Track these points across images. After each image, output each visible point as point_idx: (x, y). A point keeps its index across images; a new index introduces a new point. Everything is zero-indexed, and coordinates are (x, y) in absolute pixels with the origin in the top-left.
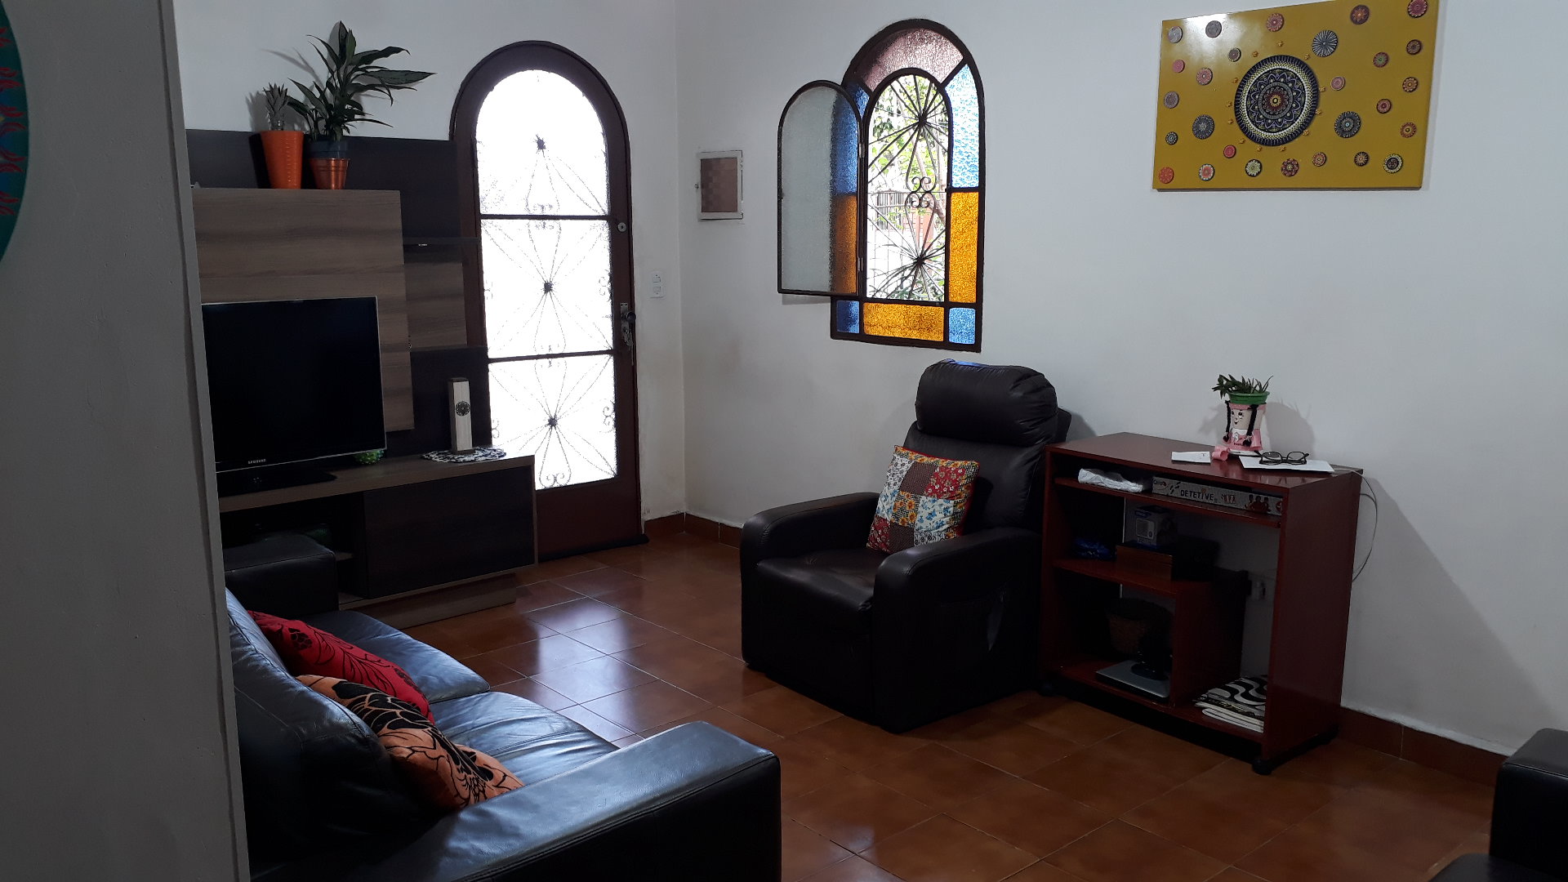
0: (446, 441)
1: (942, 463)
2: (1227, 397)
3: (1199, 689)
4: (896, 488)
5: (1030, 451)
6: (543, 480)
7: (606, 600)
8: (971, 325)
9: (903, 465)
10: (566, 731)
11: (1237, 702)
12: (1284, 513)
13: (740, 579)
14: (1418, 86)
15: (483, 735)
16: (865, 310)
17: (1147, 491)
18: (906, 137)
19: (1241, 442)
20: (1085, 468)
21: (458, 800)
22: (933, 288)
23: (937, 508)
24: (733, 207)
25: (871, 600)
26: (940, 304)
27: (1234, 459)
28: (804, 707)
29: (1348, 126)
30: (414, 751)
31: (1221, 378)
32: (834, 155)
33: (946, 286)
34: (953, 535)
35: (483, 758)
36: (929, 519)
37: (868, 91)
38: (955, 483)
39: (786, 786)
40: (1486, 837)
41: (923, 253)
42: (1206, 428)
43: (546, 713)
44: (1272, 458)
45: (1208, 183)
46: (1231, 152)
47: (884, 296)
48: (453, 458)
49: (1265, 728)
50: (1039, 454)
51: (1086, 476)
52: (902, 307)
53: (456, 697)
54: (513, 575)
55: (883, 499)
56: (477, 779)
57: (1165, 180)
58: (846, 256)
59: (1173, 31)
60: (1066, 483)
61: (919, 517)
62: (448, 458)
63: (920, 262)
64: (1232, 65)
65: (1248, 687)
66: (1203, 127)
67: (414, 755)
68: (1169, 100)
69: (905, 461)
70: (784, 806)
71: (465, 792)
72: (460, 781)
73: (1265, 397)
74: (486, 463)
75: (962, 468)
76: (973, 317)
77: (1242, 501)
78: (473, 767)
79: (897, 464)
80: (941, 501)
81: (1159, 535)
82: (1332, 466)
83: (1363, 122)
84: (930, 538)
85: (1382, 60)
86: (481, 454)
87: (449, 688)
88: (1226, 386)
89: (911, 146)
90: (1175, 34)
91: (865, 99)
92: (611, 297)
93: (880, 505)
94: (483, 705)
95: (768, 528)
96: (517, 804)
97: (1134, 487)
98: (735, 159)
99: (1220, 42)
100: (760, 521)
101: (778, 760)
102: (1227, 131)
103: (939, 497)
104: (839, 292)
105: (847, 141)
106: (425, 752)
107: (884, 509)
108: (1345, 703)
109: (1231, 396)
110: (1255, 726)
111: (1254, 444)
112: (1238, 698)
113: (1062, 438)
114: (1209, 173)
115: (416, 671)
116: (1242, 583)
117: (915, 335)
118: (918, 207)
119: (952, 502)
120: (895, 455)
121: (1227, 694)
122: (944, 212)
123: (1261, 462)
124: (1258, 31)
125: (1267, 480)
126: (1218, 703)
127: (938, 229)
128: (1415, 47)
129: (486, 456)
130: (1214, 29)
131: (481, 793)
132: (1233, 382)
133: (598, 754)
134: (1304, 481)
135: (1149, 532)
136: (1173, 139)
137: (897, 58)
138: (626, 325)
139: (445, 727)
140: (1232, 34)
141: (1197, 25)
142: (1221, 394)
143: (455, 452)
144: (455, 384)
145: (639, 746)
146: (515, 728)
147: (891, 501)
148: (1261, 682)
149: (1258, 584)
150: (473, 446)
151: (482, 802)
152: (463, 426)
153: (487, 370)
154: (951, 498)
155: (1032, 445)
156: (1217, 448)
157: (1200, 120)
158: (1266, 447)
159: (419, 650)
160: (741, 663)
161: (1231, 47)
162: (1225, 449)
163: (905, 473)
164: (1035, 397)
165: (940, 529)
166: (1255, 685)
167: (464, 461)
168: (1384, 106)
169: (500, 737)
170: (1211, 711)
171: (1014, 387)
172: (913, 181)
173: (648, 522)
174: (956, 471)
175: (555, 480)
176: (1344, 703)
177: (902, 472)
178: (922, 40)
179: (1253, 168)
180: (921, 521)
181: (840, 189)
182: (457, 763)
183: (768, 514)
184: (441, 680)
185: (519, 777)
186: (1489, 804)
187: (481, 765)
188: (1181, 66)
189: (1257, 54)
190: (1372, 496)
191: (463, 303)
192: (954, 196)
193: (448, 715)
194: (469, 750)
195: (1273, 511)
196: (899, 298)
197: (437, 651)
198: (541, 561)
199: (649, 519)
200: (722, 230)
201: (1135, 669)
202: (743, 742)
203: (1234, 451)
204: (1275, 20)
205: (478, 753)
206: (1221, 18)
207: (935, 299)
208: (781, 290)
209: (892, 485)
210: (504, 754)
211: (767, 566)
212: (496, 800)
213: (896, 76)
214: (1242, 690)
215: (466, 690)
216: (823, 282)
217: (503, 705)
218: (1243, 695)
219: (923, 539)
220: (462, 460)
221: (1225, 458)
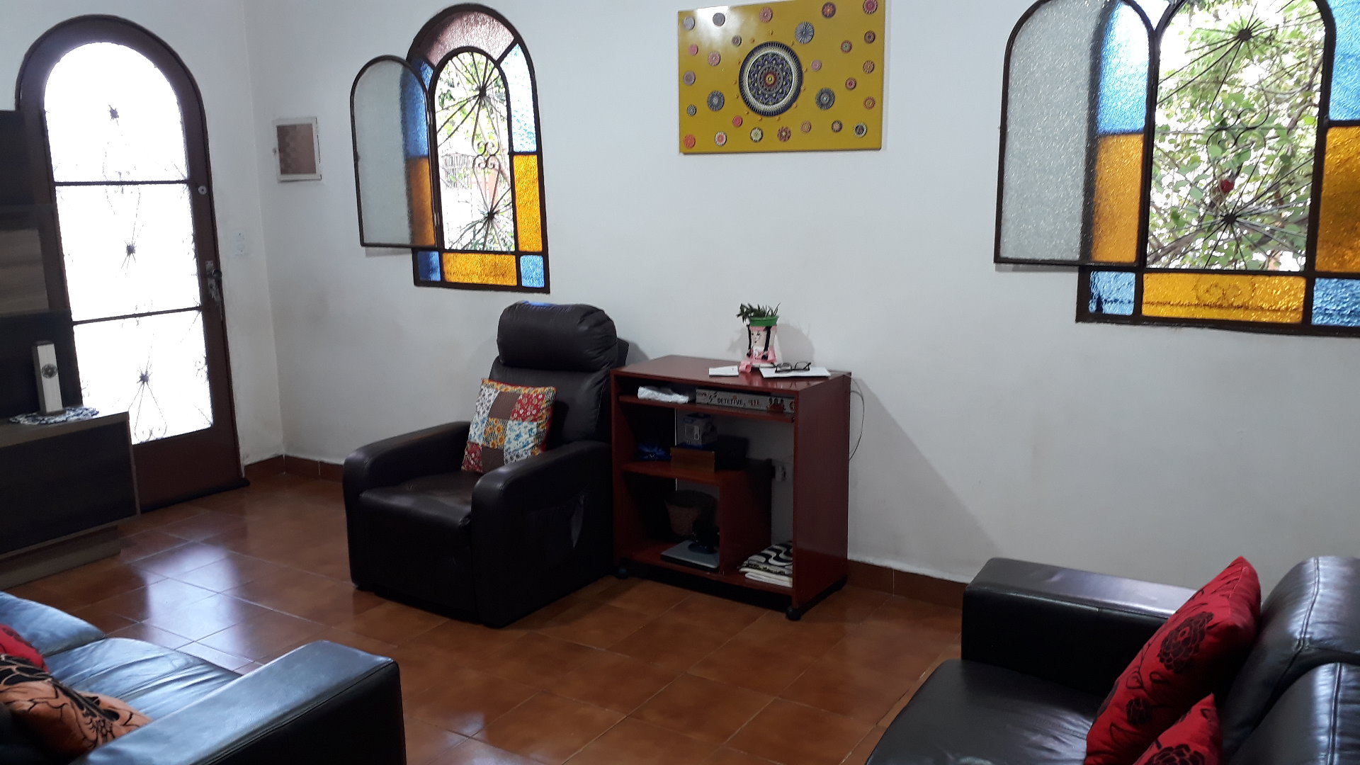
0: (34, 404)
1: (524, 391)
2: (747, 321)
3: (740, 558)
4: (485, 415)
5: (599, 375)
6: (139, 434)
7: (213, 543)
8: (540, 271)
9: (491, 395)
10: (188, 666)
11: (770, 564)
12: (796, 410)
13: (344, 511)
14: (874, 67)
15: (103, 680)
16: (444, 260)
17: (692, 401)
18: (468, 108)
19: (761, 356)
20: (643, 386)
21: (85, 744)
22: (502, 239)
23: (523, 430)
24: (312, 169)
25: (469, 516)
26: (512, 253)
27: (756, 371)
28: (414, 619)
29: (826, 100)
30: (35, 703)
31: (742, 307)
32: (404, 122)
33: (516, 237)
34: (538, 452)
35: (107, 700)
36: (517, 440)
37: (431, 65)
38: (536, 407)
39: (405, 688)
40: (958, 648)
41: (492, 209)
42: (733, 347)
43: (167, 652)
44: (785, 367)
45: (723, 148)
46: (739, 122)
47: (460, 248)
48: (43, 420)
49: (794, 583)
50: (605, 377)
51: (644, 393)
52: (478, 256)
53: (70, 648)
54: (116, 528)
55: (474, 426)
56: (104, 721)
57: (689, 145)
58: (423, 213)
59: (687, 20)
60: (627, 399)
61: (507, 438)
62: (38, 420)
63: (490, 216)
64: (734, 50)
65: (778, 552)
66: (715, 101)
67: (36, 706)
68: (687, 79)
69: (491, 391)
70: (405, 704)
71: (92, 735)
72: (86, 725)
73: (776, 320)
74: (79, 423)
75: (543, 393)
76: (541, 263)
77: (764, 403)
78: (99, 710)
79: (484, 395)
80: (525, 423)
81: (704, 436)
82: (830, 371)
83: (836, 97)
84: (518, 456)
85: (847, 47)
86: (72, 413)
87: (63, 640)
88: (746, 312)
89: (473, 115)
90: (689, 23)
91: (428, 74)
92: (196, 256)
93: (472, 432)
94: (99, 652)
95: (368, 461)
96: (147, 738)
97: (681, 399)
98: (310, 127)
99: (725, 30)
100: (360, 456)
101: (397, 665)
102: (734, 105)
103: (523, 420)
104: (418, 244)
105: (415, 110)
106: (47, 702)
107: (476, 435)
108: (851, 556)
109: (751, 321)
110: (786, 582)
111: (770, 358)
112: (771, 561)
113: (622, 362)
114: (722, 139)
115: (24, 629)
116: (768, 469)
117: (491, 281)
118: (484, 168)
119: (535, 423)
120: (482, 387)
121: (763, 560)
122: (508, 173)
123: (776, 372)
124: (753, 21)
125: (781, 386)
126: (756, 567)
127: (504, 187)
128: (871, 37)
129: (78, 415)
130: (719, 20)
131: (109, 733)
132: (752, 310)
133: (224, 681)
134: (808, 384)
135: (694, 434)
136: (693, 111)
137: (455, 37)
138: (212, 282)
139: (64, 676)
140: (733, 23)
141: (705, 16)
142: (743, 319)
143: (44, 414)
144: (39, 348)
145: (264, 670)
146: (135, 669)
147: (482, 428)
148: (788, 547)
149: (780, 469)
150: (64, 405)
151: (111, 741)
152: (51, 390)
153: (73, 333)
154: (535, 420)
155: (598, 370)
156: (742, 363)
157: (713, 95)
158: (779, 360)
159: (25, 608)
160: (351, 586)
161: (733, 34)
162: (749, 363)
163: (492, 402)
164: (598, 330)
165: (527, 448)
166: (784, 550)
167: (55, 422)
168: (850, 84)
169: (121, 680)
170: (752, 574)
171: (581, 322)
172: (478, 144)
173: (248, 467)
174: (537, 396)
175: (151, 433)
176: (849, 557)
177: (490, 401)
178: (477, 22)
179: (756, 134)
180: (509, 442)
181: (412, 152)
182: (82, 708)
183: (368, 449)
184: (53, 634)
185: (146, 713)
186: (958, 622)
187: (106, 708)
188: (695, 50)
189: (754, 41)
190: (859, 392)
191: (42, 268)
192: (516, 159)
193: (64, 665)
194: (92, 695)
195: (788, 410)
196: (473, 248)
197: (44, 607)
198: (143, 512)
199: (249, 463)
200: (301, 190)
201: (691, 547)
202: (362, 654)
203: (756, 364)
204: (766, 14)
205: (101, 697)
206: (724, 10)
207: (505, 249)
208: (363, 244)
209: (481, 413)
210: (128, 695)
211: (369, 496)
212: (125, 738)
213: (455, 53)
214: (774, 554)
215: (81, 640)
216: (404, 235)
217: (119, 650)
218: (775, 559)
219: (511, 458)
220: (52, 421)
221: (749, 370)
